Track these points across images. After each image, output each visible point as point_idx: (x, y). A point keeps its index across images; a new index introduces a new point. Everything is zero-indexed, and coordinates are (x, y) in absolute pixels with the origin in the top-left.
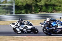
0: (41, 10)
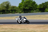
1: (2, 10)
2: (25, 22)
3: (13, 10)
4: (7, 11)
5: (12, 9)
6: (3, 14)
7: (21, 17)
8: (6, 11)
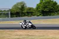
0: (25, 15)
1: (16, 12)
2: (30, 27)
3: (30, 12)
4: (22, 13)
5: (28, 11)
6: (17, 17)
7: (26, 21)
8: (20, 14)
